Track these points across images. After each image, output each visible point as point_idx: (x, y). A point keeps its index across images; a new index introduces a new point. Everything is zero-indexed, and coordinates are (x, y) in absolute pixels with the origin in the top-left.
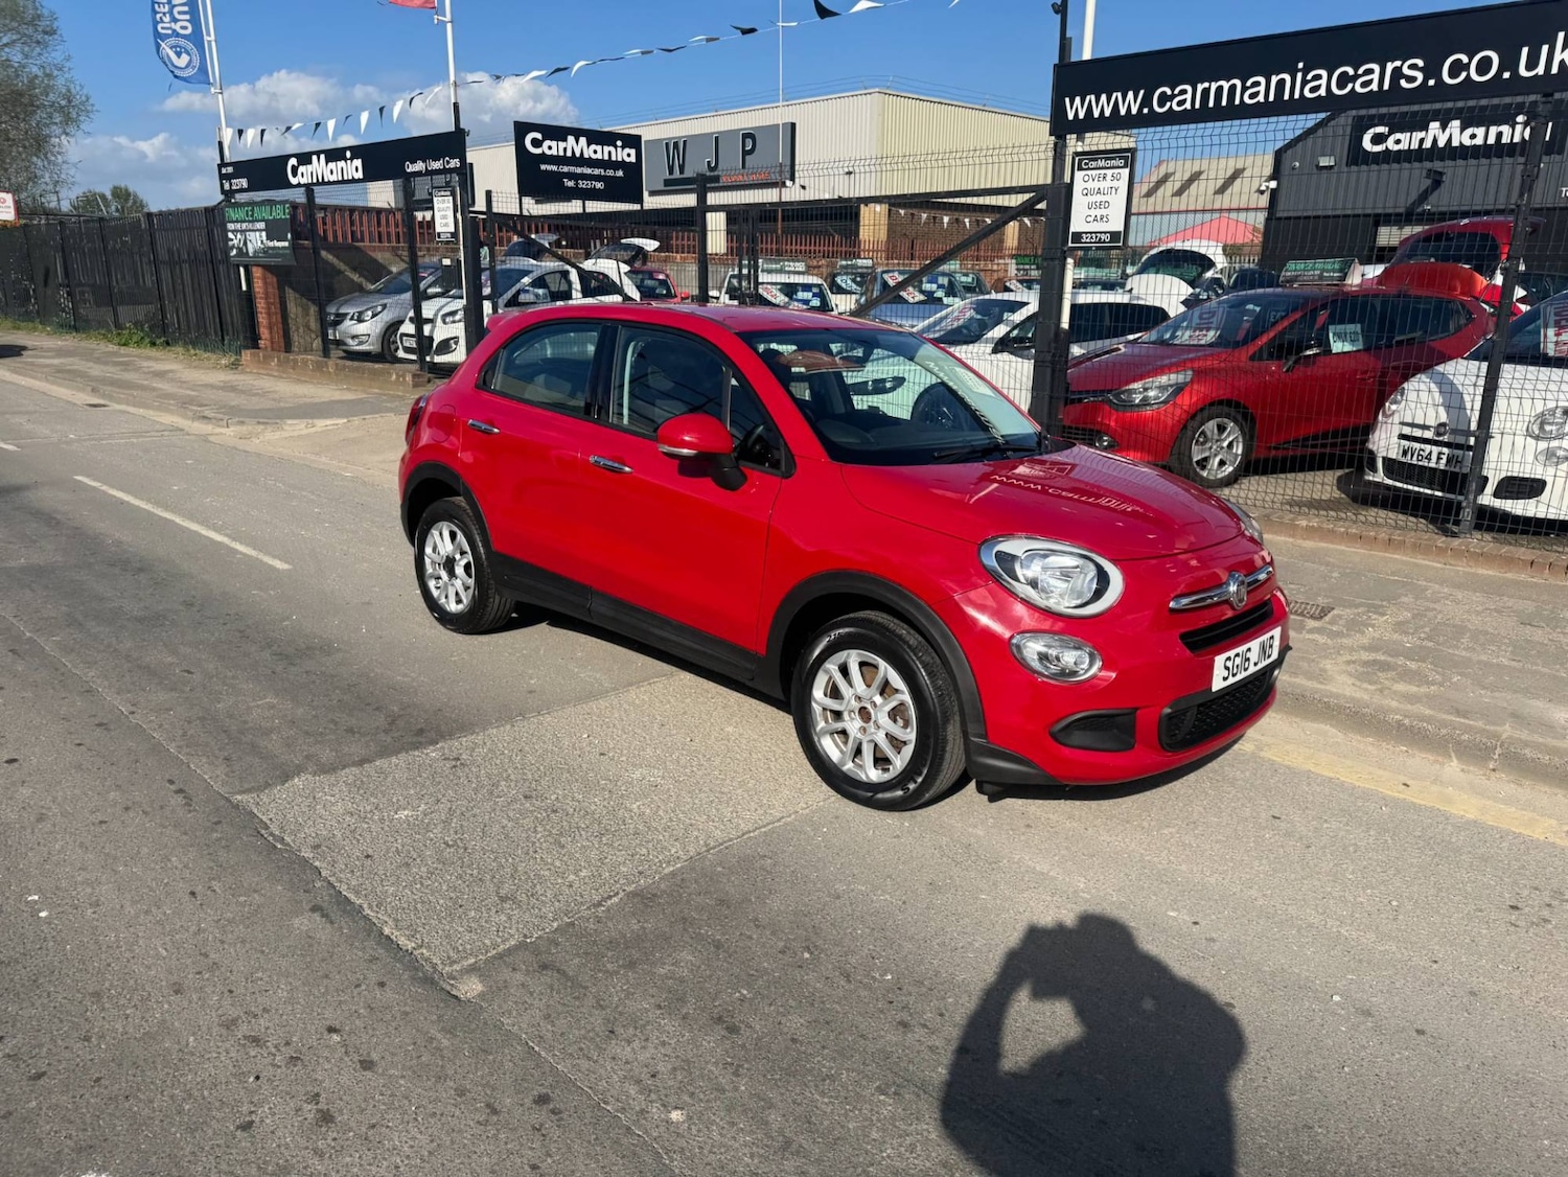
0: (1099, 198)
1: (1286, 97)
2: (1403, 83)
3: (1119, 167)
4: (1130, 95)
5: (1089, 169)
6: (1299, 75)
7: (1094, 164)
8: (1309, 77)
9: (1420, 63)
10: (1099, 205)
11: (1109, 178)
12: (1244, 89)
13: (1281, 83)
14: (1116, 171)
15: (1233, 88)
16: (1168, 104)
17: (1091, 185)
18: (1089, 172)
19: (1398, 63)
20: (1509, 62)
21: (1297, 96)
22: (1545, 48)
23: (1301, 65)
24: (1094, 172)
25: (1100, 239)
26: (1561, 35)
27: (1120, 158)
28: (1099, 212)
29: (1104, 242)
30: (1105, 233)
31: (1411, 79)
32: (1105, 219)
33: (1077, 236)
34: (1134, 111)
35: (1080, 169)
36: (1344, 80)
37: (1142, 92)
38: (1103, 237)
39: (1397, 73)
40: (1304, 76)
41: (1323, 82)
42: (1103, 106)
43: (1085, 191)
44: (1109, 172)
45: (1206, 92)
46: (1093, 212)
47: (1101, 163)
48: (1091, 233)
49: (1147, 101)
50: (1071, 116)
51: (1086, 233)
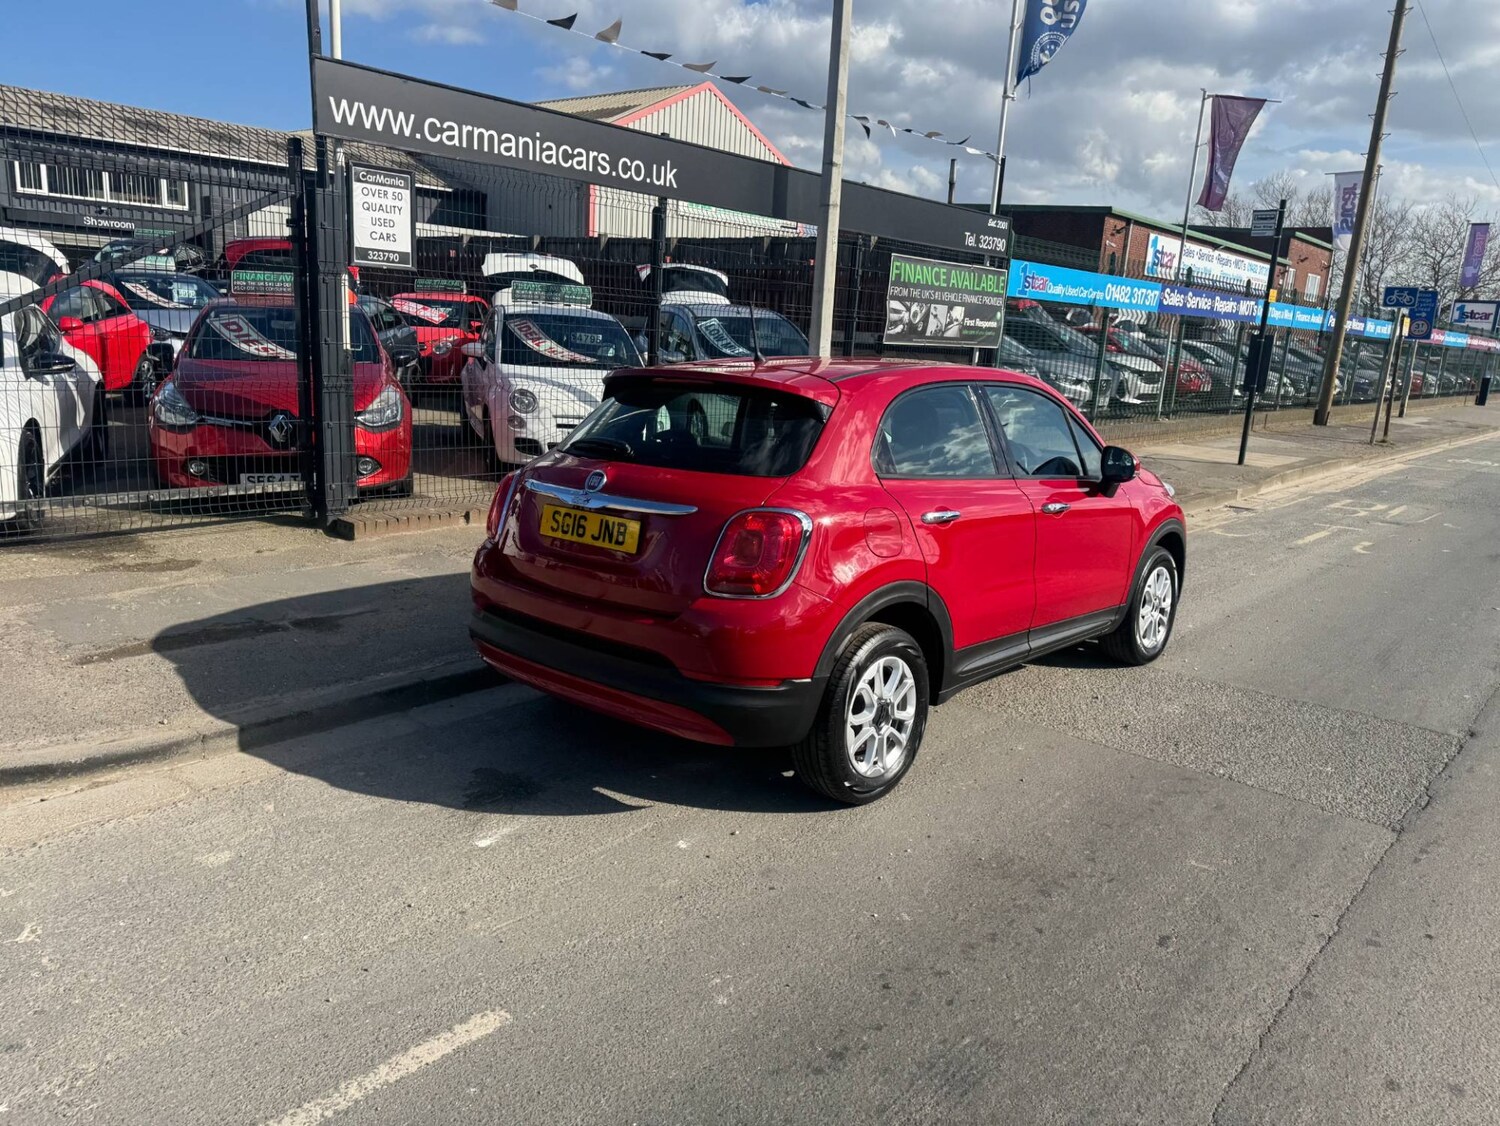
0: (382, 215)
1: (531, 158)
2: (599, 168)
3: (398, 187)
4: (401, 115)
5: (366, 182)
6: (538, 142)
7: (372, 178)
8: (545, 146)
9: (608, 159)
10: (385, 223)
11: (390, 195)
12: (500, 142)
13: (526, 145)
14: (398, 190)
15: (491, 137)
16: (439, 136)
17: (370, 199)
18: (369, 186)
19: (595, 154)
20: (649, 174)
21: (538, 159)
22: (663, 168)
23: (538, 134)
24: (374, 187)
25: (388, 258)
26: (669, 162)
27: (400, 178)
28: (385, 230)
29: (393, 262)
30: (394, 252)
31: (604, 168)
32: (392, 238)
33: (364, 253)
34: (407, 133)
35: (359, 180)
36: (567, 157)
37: (412, 116)
38: (392, 256)
39: (595, 159)
40: (541, 145)
41: (554, 152)
42: (374, 119)
43: (366, 206)
44: (390, 190)
45: (470, 134)
46: (379, 230)
47: (381, 179)
48: (378, 251)
49: (418, 127)
50: (338, 119)
51: (373, 250)
